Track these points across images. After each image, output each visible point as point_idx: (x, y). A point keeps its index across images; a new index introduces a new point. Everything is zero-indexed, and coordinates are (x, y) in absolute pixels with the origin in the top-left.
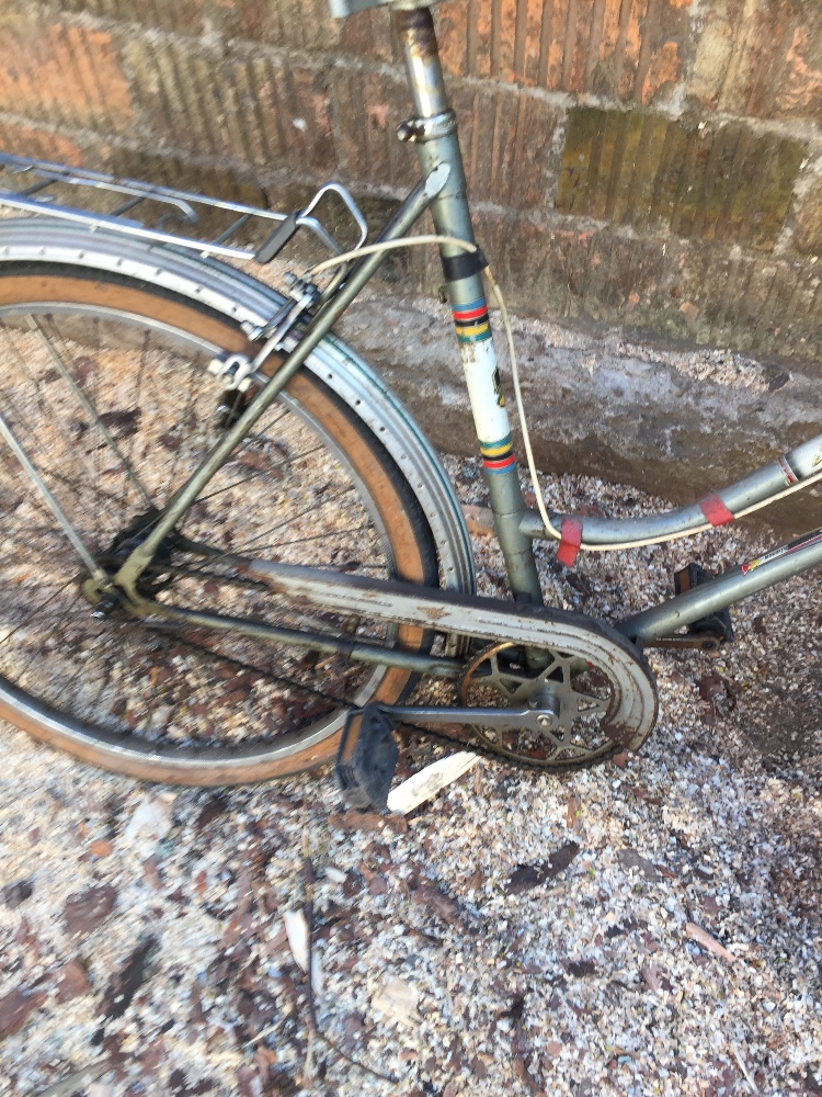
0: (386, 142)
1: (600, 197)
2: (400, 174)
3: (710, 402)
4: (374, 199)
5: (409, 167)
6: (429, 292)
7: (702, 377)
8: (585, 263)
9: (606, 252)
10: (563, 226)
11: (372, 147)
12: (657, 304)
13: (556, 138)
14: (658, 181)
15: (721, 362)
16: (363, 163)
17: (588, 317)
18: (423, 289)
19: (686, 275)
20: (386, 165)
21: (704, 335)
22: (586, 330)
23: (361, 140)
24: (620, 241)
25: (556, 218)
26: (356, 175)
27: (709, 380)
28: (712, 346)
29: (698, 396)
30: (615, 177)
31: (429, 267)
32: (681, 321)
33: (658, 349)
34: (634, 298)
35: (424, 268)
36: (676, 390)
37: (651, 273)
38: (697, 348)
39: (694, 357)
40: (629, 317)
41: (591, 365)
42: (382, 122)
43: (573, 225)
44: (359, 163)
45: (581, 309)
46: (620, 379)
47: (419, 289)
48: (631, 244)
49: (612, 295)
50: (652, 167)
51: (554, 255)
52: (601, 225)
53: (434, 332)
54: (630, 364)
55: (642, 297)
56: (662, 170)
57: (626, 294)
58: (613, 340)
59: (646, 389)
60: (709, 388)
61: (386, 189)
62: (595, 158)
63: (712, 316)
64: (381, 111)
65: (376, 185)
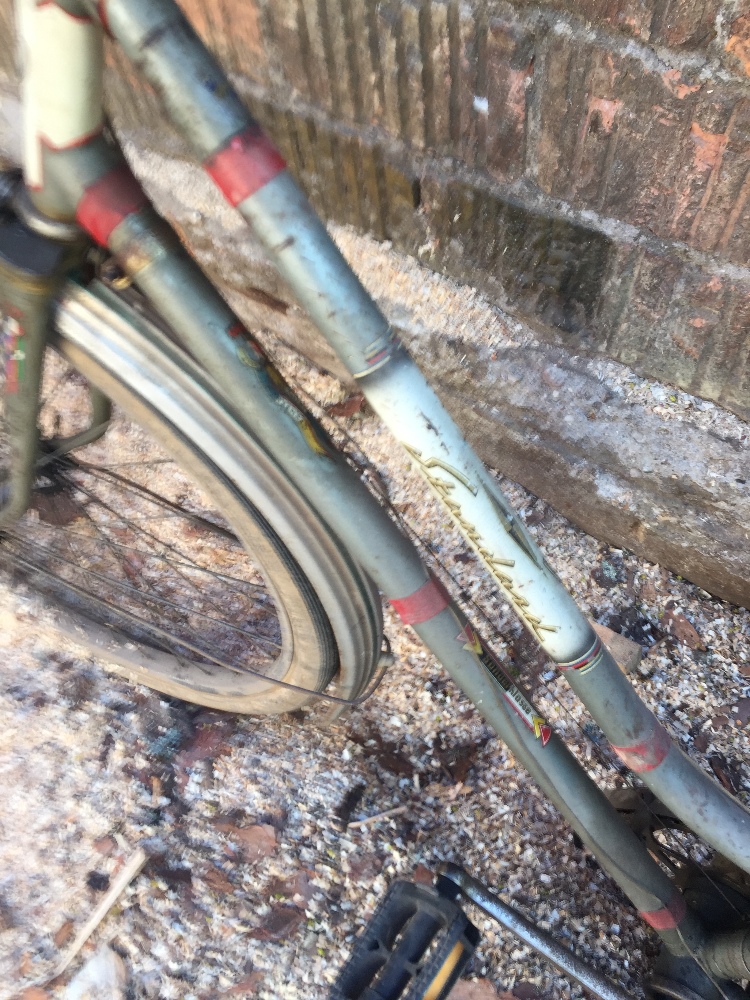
0: (605, 155)
2: (614, 202)
4: (568, 225)
5: (631, 193)
6: (615, 355)
11: (582, 156)
16: (563, 174)
18: (607, 349)
20: (597, 185)
23: (568, 142)
26: (549, 189)
31: (624, 326)
35: (616, 324)
42: (606, 125)
44: (557, 173)
47: (602, 348)
53: (607, 410)
64: (608, 109)
65: (575, 207)
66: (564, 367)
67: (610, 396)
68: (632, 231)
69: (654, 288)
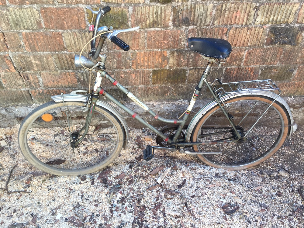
0: (124, 80)
1: (159, 81)
3: (182, 108)
5: (128, 82)
8: (158, 91)
9: (161, 89)
10: (154, 86)
12: (170, 95)
13: (151, 74)
14: (167, 78)
15: (182, 101)
17: (160, 99)
19: (174, 90)
20: (124, 83)
21: (178, 98)
22: (160, 101)
23: (119, 80)
24: (163, 87)
25: (152, 85)
27: (181, 104)
28: (180, 99)
29: (180, 107)
30: (161, 78)
32: (174, 96)
33: (172, 102)
34: (166, 95)
36: (176, 107)
37: (168, 90)
38: (177, 100)
39: (178, 102)
40: (166, 98)
41: (162, 106)
42: (123, 77)
45: (158, 98)
46: (167, 108)
49: (163, 95)
50: (166, 76)
51: (153, 91)
52: (159, 85)
53: (135, 107)
54: (168, 105)
55: (168, 94)
58: (164, 102)
59: (172, 108)
61: (124, 86)
62: (157, 76)
63: (179, 95)
64: (123, 76)
66: (128, 105)
67: (134, 106)
68: (129, 86)
69: (134, 91)
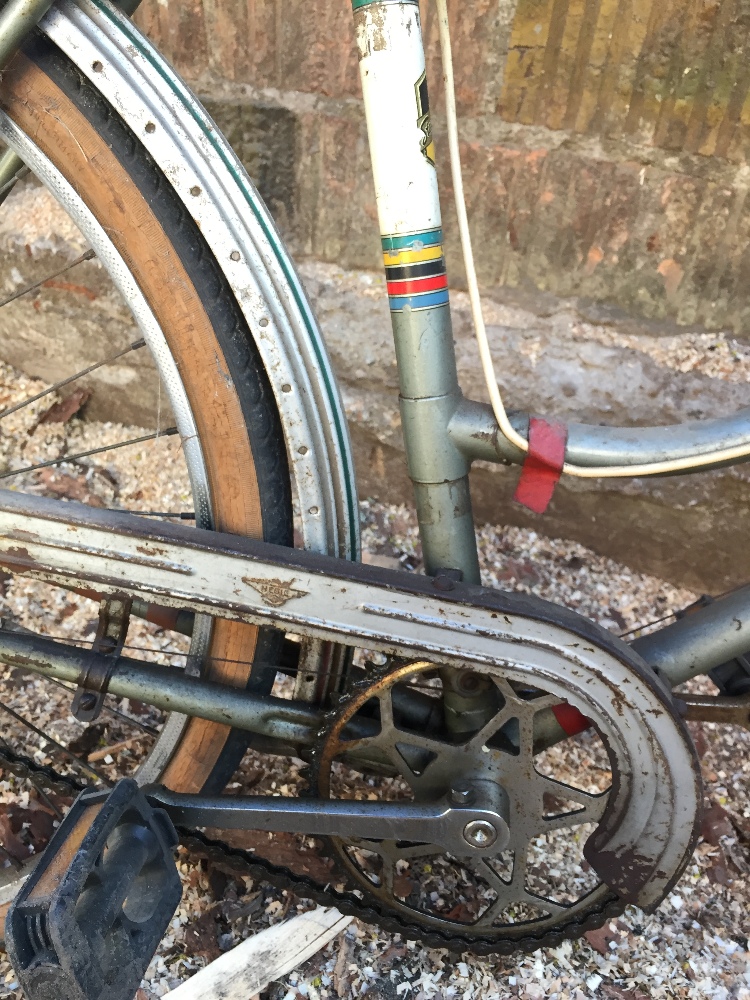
0: (273, 18)
1: (560, 92)
2: (291, 69)
4: (256, 109)
5: (302, 56)
6: (320, 253)
7: (686, 367)
8: (532, 199)
9: (562, 180)
10: (506, 140)
11: (255, 25)
12: (627, 264)
14: (643, 65)
15: (712, 349)
16: (242, 53)
17: (531, 287)
18: (313, 248)
19: (671, 215)
20: (271, 57)
21: (689, 312)
22: (525, 305)
23: (240, 16)
24: (582, 163)
25: (497, 129)
26: (231, 73)
27: (696, 373)
28: (699, 327)
29: (681, 394)
30: (583, 60)
31: (322, 213)
32: (658, 290)
33: (623, 331)
34: (595, 256)
35: (315, 216)
36: (650, 386)
37: (622, 213)
38: (678, 331)
39: (674, 343)
40: (587, 285)
41: (533, 353)
43: (519, 141)
44: (236, 53)
45: (522, 274)
46: (572, 372)
47: (308, 249)
48: (596, 168)
49: (563, 254)
50: (636, 38)
51: (491, 189)
52: (558, 137)
54: (586, 350)
55: (607, 251)
56: (649, 46)
57: (586, 248)
58: (565, 320)
59: (607, 386)
60: (696, 384)
61: (270, 93)
62: (556, 31)
63: (702, 279)
65: (258, 87)
67: (323, 289)
68: (311, 98)
69: (340, 156)
